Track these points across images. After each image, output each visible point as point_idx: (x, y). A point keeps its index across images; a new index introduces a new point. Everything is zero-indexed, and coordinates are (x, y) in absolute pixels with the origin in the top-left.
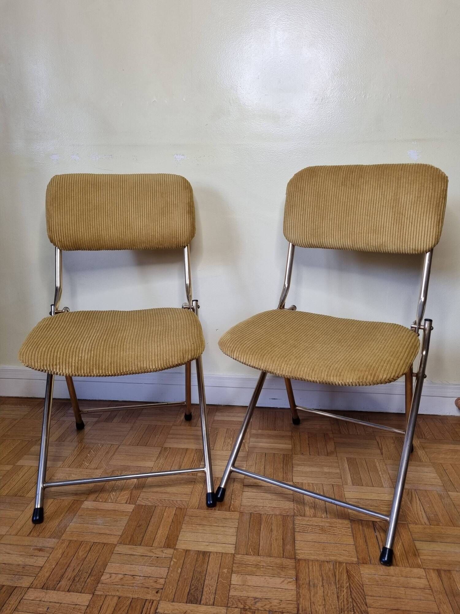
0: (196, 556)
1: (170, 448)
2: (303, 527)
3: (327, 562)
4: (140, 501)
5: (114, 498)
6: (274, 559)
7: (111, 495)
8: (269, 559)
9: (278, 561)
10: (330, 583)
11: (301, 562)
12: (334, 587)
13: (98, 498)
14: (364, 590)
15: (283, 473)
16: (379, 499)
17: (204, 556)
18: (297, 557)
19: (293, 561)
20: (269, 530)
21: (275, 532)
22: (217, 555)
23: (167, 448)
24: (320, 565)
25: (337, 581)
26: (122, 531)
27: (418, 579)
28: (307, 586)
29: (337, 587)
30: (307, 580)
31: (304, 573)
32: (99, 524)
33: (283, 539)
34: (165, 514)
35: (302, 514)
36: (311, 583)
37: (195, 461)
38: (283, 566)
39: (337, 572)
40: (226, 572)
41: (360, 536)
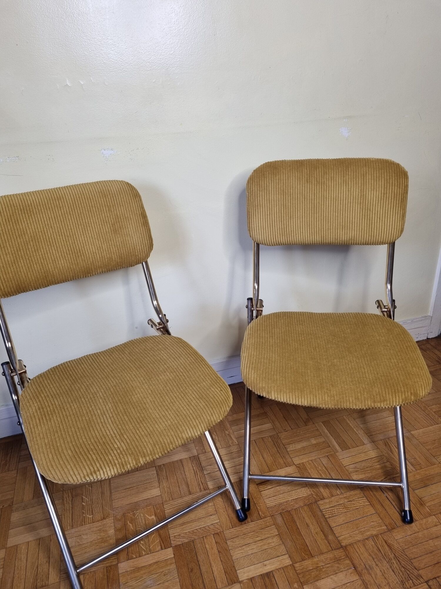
0: (262, 581)
1: (163, 465)
2: (329, 511)
3: (367, 539)
4: (174, 541)
5: (146, 548)
6: (326, 555)
7: (141, 546)
8: (322, 557)
9: (330, 555)
10: (381, 560)
11: (348, 548)
12: (386, 562)
13: (130, 555)
14: (406, 555)
15: (282, 458)
16: (369, 458)
17: (269, 578)
18: (342, 544)
19: (341, 550)
20: (306, 526)
21: (311, 526)
22: (279, 572)
23: (160, 466)
24: (364, 545)
25: (384, 554)
26: (179, 584)
27: (436, 527)
28: (366, 571)
29: (387, 561)
30: (362, 564)
31: (357, 559)
32: (151, 586)
33: (322, 531)
34: (207, 546)
35: (321, 497)
36: (368, 567)
37: (197, 472)
38: (337, 559)
39: (379, 546)
40: (297, 587)
41: (376, 502)
